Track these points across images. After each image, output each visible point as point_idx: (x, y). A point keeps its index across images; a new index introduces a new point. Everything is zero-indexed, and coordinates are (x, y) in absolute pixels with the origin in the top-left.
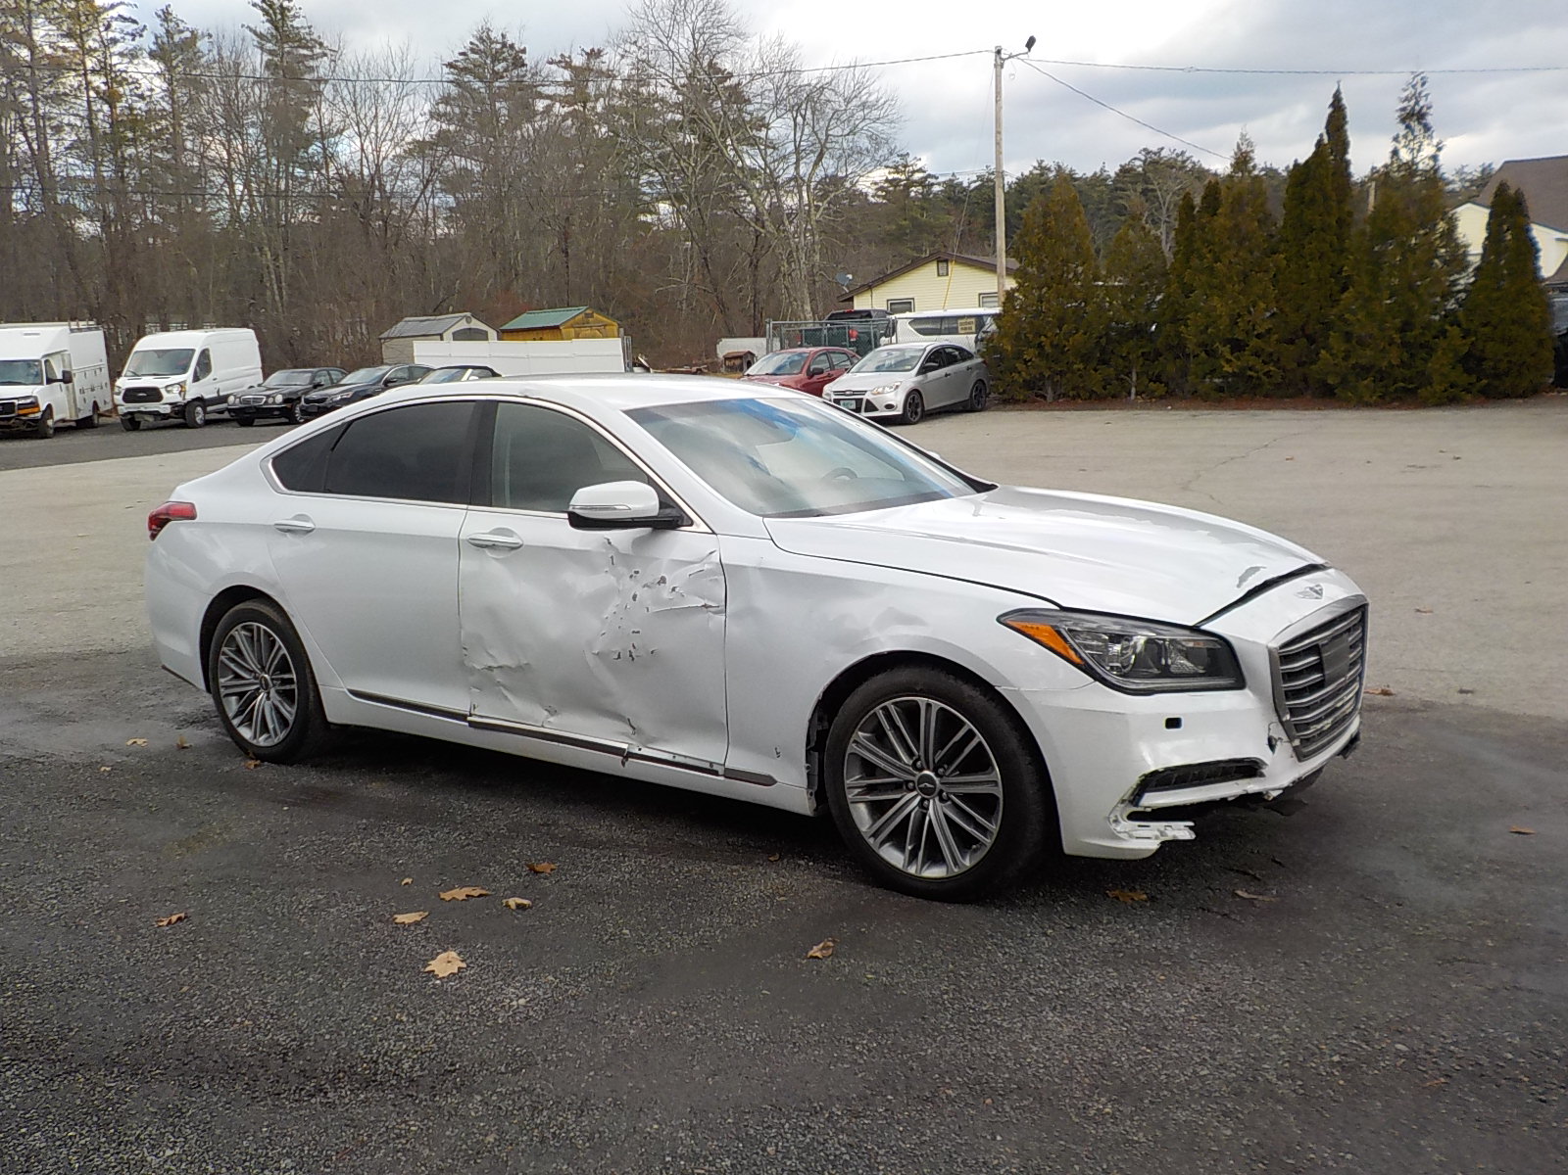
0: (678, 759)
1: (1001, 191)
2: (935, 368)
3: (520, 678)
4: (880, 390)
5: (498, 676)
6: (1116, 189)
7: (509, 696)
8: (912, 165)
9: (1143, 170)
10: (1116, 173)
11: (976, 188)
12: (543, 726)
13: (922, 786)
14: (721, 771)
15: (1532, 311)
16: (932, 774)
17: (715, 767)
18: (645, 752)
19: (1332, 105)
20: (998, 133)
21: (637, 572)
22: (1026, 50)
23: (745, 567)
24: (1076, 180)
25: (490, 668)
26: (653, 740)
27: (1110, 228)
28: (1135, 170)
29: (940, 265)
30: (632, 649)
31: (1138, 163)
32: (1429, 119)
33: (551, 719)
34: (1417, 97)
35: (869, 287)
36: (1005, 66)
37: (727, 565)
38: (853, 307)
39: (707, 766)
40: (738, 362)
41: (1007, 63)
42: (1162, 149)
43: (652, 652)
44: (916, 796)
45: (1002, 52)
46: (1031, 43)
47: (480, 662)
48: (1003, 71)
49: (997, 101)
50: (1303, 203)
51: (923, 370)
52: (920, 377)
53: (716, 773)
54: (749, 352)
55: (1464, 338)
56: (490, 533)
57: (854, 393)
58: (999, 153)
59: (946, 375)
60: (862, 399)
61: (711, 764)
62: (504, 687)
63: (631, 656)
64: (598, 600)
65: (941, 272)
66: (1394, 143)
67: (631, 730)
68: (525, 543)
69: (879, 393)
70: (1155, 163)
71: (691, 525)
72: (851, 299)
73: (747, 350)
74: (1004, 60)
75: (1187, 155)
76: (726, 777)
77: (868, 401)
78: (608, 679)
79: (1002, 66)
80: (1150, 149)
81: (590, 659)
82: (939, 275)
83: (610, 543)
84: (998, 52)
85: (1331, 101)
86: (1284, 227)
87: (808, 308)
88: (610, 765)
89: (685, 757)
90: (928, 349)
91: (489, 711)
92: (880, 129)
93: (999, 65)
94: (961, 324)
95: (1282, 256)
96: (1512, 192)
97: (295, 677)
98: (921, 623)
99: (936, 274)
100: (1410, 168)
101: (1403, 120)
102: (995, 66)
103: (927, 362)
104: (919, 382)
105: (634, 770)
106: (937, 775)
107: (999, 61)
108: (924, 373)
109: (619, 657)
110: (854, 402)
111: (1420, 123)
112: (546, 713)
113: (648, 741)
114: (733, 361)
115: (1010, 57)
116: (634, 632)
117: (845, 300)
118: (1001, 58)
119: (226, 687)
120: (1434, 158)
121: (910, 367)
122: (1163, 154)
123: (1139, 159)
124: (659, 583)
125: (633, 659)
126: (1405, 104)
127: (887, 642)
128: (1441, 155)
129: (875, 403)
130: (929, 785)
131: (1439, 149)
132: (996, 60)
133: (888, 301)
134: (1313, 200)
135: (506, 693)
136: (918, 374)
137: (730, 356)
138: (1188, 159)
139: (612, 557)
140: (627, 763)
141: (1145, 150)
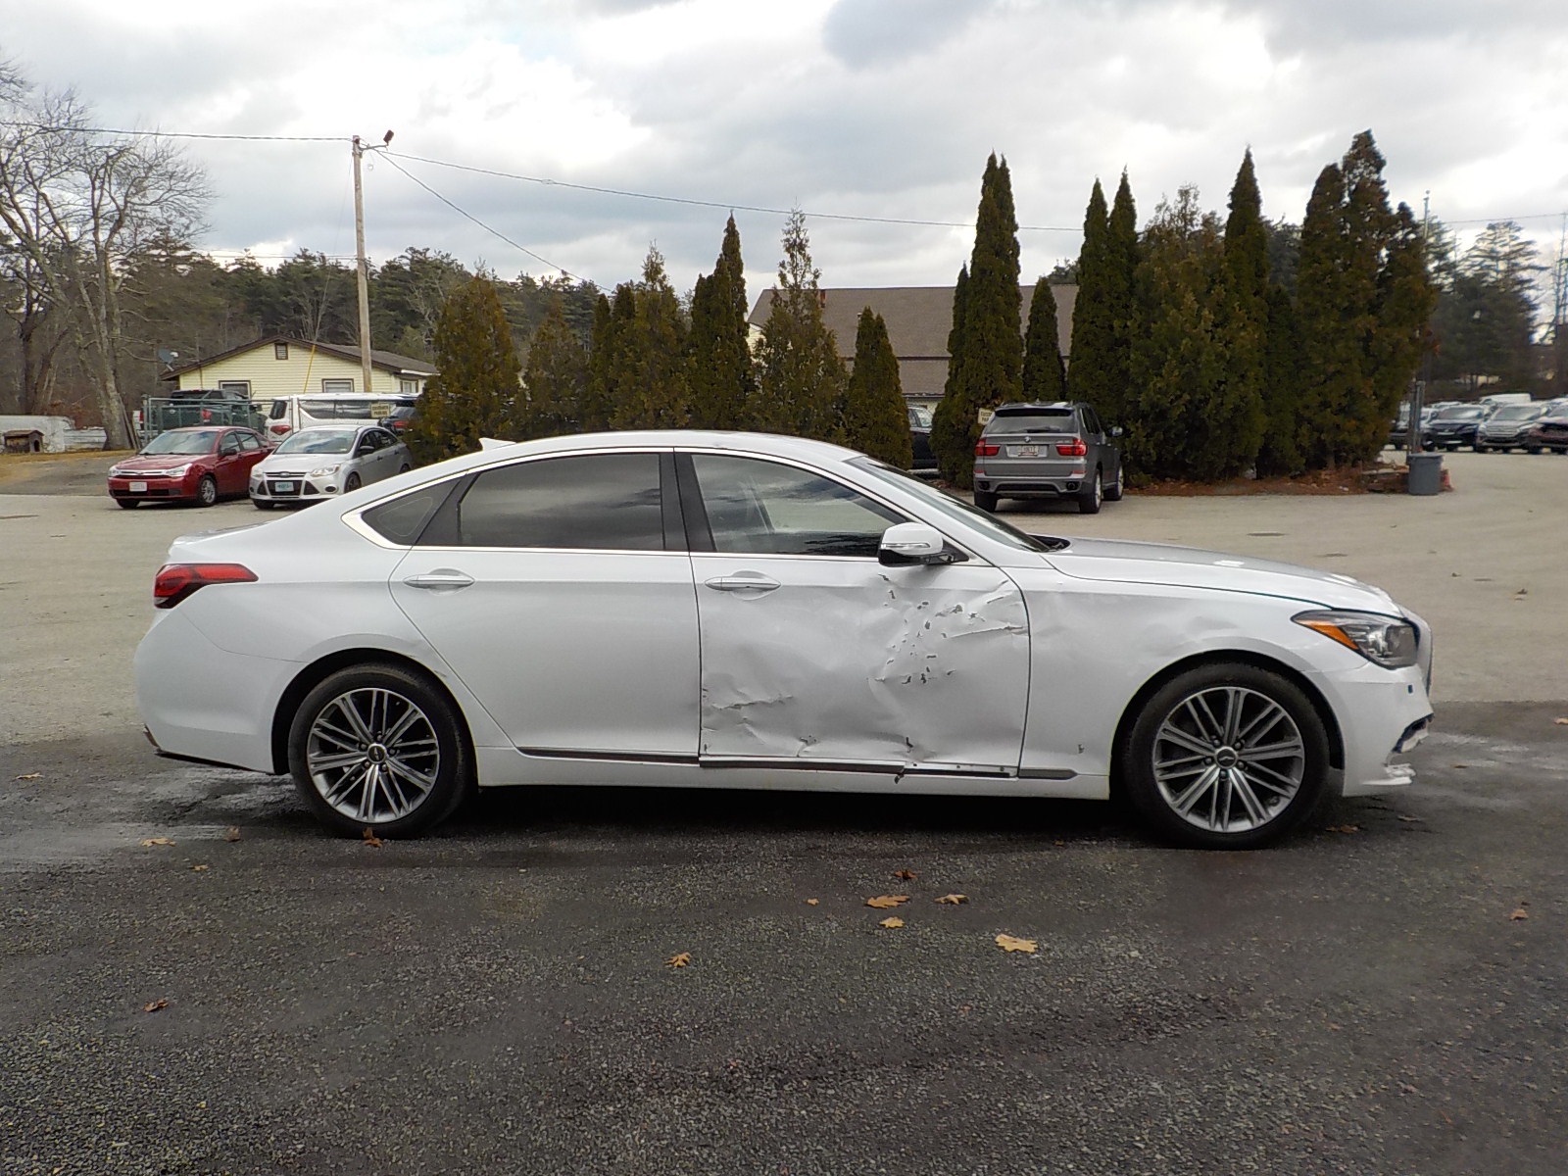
0: (963, 768)
1: (364, 278)
2: (371, 451)
3: (779, 713)
4: (320, 472)
5: (745, 713)
6: (384, 285)
7: (755, 733)
8: (174, 241)
9: (411, 268)
10: (382, 269)
11: (235, 271)
12: (798, 756)
13: (1221, 759)
14: (1012, 771)
15: (898, 415)
16: (1231, 749)
17: (1006, 771)
18: (921, 766)
19: (727, 230)
20: (359, 220)
21: (926, 603)
22: (385, 143)
23: (1046, 592)
24: (341, 271)
25: (738, 706)
26: (933, 754)
27: (381, 322)
28: (401, 267)
29: (279, 348)
30: (926, 673)
31: (405, 261)
32: (808, 251)
33: (808, 749)
34: (798, 230)
35: (198, 367)
36: (363, 156)
37: (1026, 591)
38: (178, 388)
39: (997, 770)
40: (22, 442)
41: (365, 154)
42: (428, 249)
43: (949, 674)
44: (1215, 770)
45: (361, 142)
46: (389, 136)
47: (721, 700)
48: (362, 160)
49: (356, 190)
50: (709, 313)
51: (359, 453)
52: (357, 460)
53: (1007, 775)
54: (36, 432)
55: (848, 436)
56: (733, 576)
57: (291, 474)
58: (360, 240)
59: (379, 459)
60: (301, 481)
61: (1002, 767)
62: (752, 724)
63: (923, 679)
64: (880, 631)
65: (279, 355)
66: (781, 268)
67: (906, 748)
68: (782, 584)
69: (319, 475)
70: (420, 262)
71: (967, 560)
72: (177, 379)
73: (33, 429)
74: (362, 150)
75: (452, 257)
76: (1020, 777)
77: (308, 484)
78: (890, 703)
79: (360, 155)
80: (417, 249)
81: (872, 683)
82: (277, 358)
83: (887, 579)
84: (357, 141)
85: (726, 226)
86: (692, 333)
87: (111, 385)
88: (883, 784)
89: (972, 765)
90: (360, 431)
91: (721, 748)
92: (188, 202)
93: (357, 154)
94: (375, 408)
95: (694, 359)
96: (875, 317)
97: (436, 742)
98: (1234, 627)
99: (274, 356)
100: (795, 289)
101: (788, 250)
102: (354, 154)
103: (362, 444)
104: (356, 464)
105: (910, 785)
106: (1235, 749)
107: (358, 151)
108: (360, 456)
109: (909, 681)
110: (291, 484)
111: (800, 253)
112: (802, 743)
113: (924, 758)
114: (16, 441)
115: (368, 148)
116: (929, 657)
117: (169, 380)
118: (359, 148)
119: (316, 764)
120: (814, 283)
121: (345, 450)
122: (428, 254)
123: (406, 258)
124: (955, 611)
125: (925, 681)
126: (789, 236)
127: (1202, 643)
128: (818, 281)
129: (314, 484)
130: (1229, 758)
131: (817, 277)
132: (354, 149)
133: (220, 381)
134: (718, 311)
135: (751, 729)
136: (355, 456)
137: (12, 435)
138: (453, 262)
139: (891, 592)
140: (900, 782)
141: (411, 249)
